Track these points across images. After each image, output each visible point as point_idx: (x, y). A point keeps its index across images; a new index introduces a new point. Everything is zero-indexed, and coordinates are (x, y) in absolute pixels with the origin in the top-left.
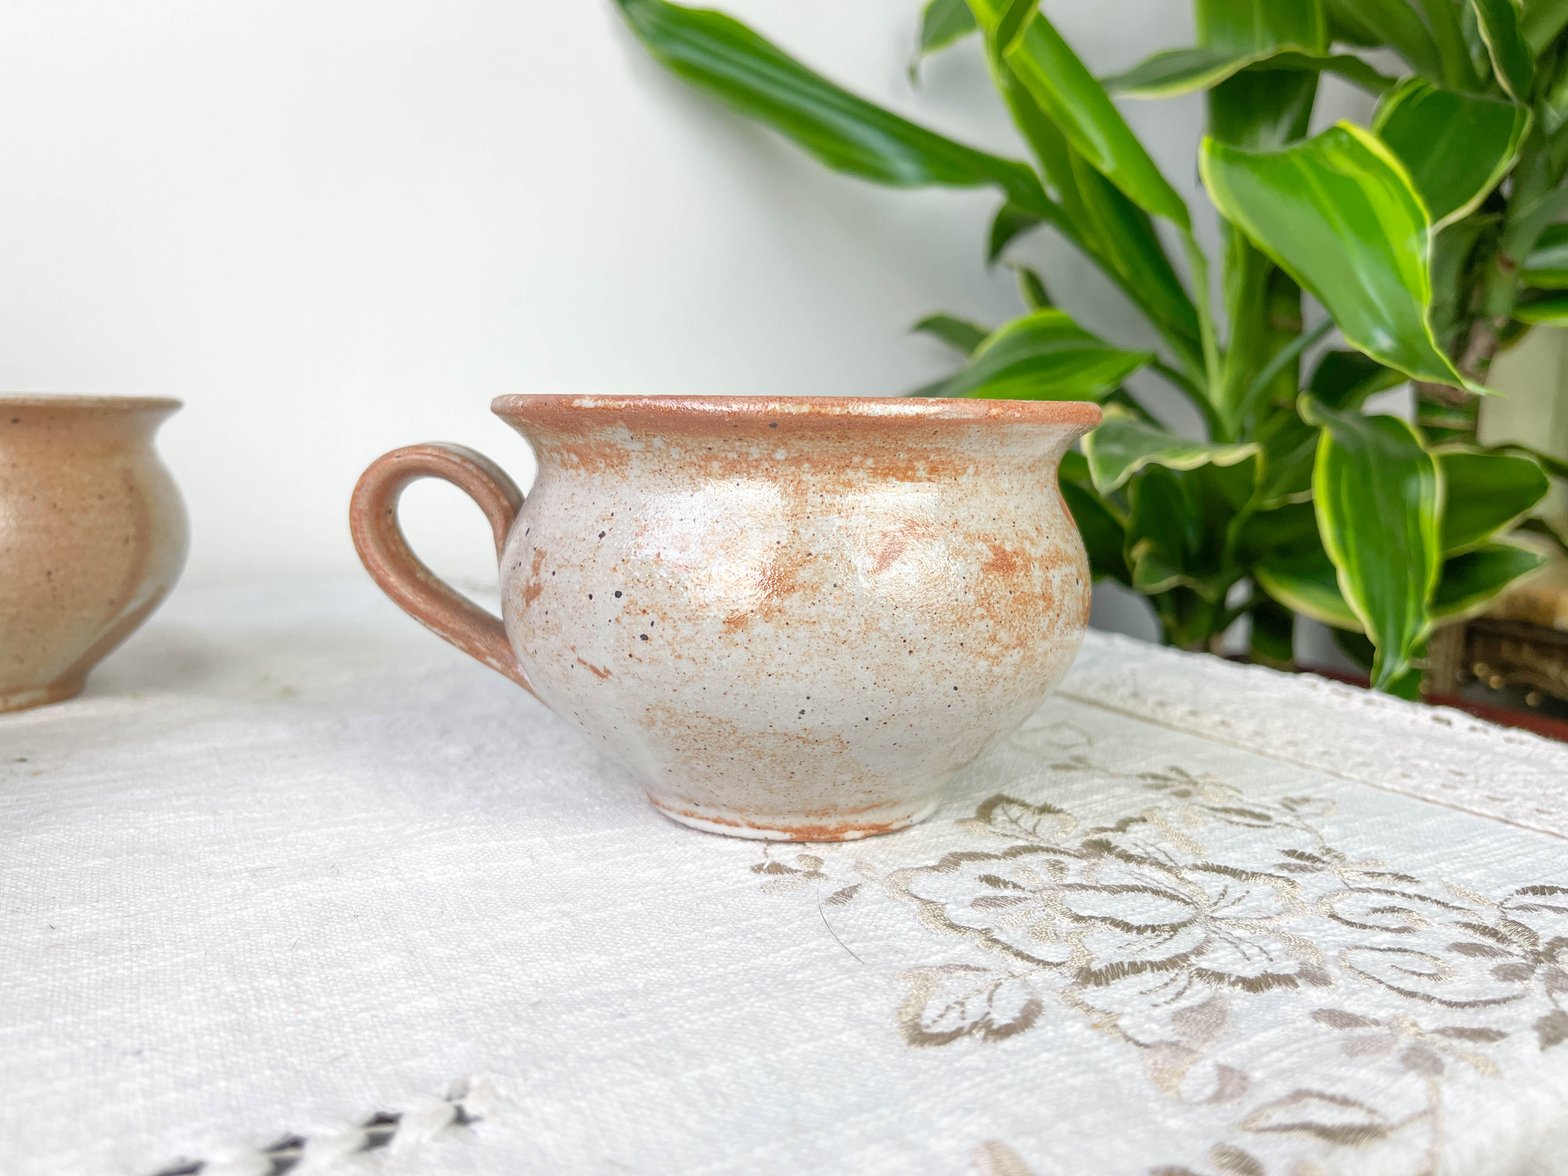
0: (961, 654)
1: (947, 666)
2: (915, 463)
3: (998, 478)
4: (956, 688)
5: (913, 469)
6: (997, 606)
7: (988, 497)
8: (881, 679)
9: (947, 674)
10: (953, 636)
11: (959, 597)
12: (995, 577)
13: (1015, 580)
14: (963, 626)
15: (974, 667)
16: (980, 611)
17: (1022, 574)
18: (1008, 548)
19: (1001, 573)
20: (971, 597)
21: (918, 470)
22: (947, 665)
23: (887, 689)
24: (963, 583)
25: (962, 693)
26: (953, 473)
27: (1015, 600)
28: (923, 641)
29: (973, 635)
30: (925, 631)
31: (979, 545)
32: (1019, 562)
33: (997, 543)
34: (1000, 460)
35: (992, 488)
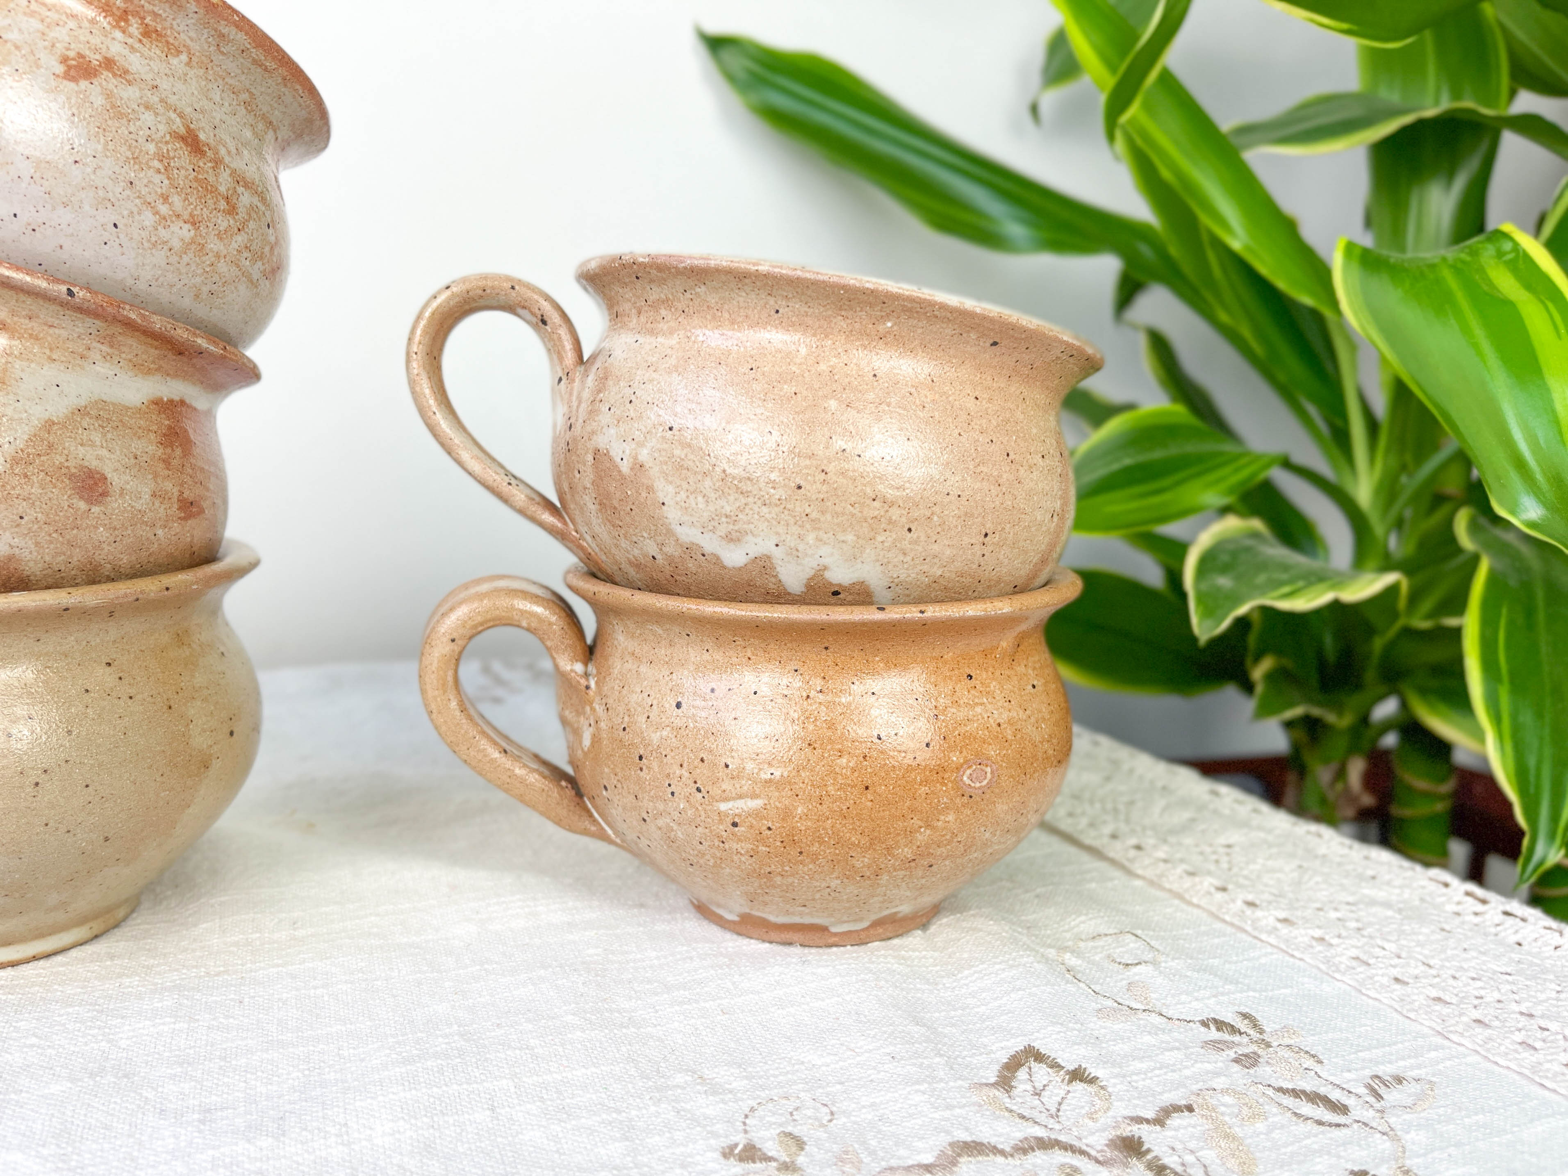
0: (128, 192)
1: (110, 195)
2: (130, 17)
3: (210, 86)
4: (115, 225)
5: (126, 21)
6: (176, 171)
7: (196, 93)
8: (38, 174)
9: (109, 205)
10: (123, 171)
11: (140, 140)
12: (181, 148)
13: (201, 164)
14: (137, 167)
15: (139, 214)
16: (156, 164)
17: (210, 165)
18: (202, 136)
19: (189, 149)
20: (151, 148)
21: (132, 25)
22: (110, 193)
23: (43, 189)
24: (148, 132)
25: (122, 236)
26: (166, 49)
27: (196, 179)
28: (92, 158)
29: (145, 181)
30: (96, 151)
31: (173, 115)
32: (209, 154)
33: (192, 126)
34: (215, 68)
35: (202, 89)
